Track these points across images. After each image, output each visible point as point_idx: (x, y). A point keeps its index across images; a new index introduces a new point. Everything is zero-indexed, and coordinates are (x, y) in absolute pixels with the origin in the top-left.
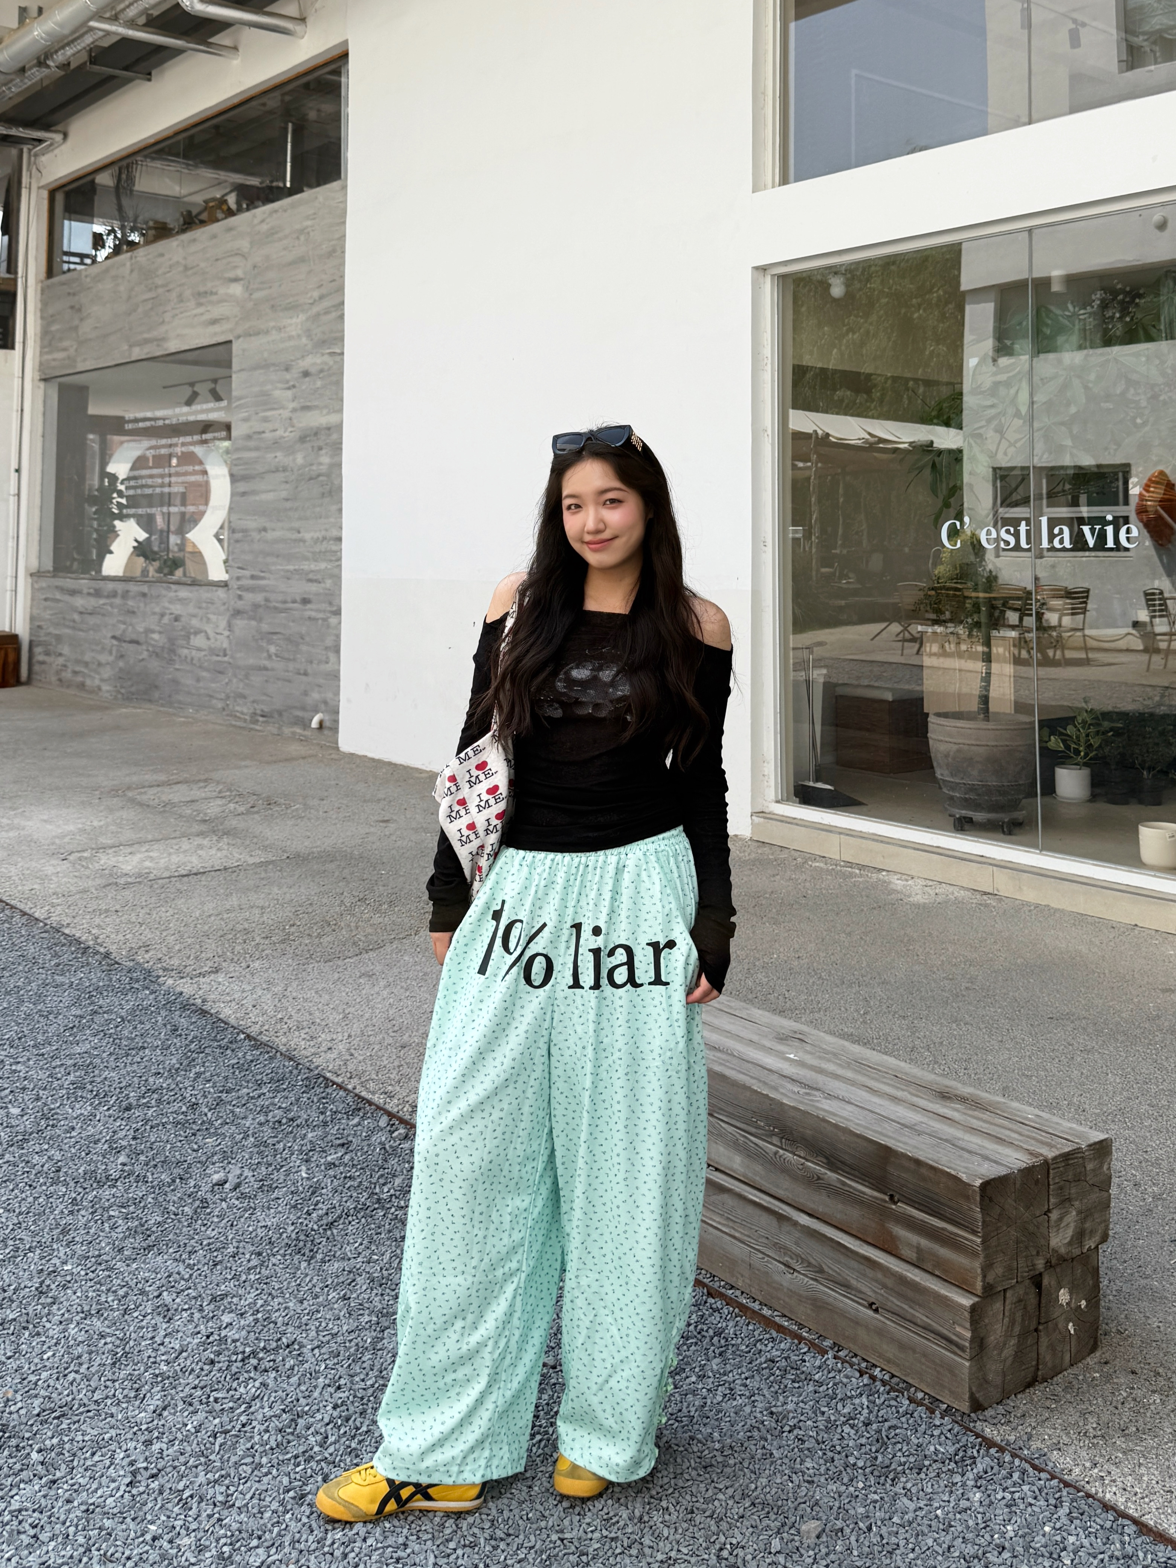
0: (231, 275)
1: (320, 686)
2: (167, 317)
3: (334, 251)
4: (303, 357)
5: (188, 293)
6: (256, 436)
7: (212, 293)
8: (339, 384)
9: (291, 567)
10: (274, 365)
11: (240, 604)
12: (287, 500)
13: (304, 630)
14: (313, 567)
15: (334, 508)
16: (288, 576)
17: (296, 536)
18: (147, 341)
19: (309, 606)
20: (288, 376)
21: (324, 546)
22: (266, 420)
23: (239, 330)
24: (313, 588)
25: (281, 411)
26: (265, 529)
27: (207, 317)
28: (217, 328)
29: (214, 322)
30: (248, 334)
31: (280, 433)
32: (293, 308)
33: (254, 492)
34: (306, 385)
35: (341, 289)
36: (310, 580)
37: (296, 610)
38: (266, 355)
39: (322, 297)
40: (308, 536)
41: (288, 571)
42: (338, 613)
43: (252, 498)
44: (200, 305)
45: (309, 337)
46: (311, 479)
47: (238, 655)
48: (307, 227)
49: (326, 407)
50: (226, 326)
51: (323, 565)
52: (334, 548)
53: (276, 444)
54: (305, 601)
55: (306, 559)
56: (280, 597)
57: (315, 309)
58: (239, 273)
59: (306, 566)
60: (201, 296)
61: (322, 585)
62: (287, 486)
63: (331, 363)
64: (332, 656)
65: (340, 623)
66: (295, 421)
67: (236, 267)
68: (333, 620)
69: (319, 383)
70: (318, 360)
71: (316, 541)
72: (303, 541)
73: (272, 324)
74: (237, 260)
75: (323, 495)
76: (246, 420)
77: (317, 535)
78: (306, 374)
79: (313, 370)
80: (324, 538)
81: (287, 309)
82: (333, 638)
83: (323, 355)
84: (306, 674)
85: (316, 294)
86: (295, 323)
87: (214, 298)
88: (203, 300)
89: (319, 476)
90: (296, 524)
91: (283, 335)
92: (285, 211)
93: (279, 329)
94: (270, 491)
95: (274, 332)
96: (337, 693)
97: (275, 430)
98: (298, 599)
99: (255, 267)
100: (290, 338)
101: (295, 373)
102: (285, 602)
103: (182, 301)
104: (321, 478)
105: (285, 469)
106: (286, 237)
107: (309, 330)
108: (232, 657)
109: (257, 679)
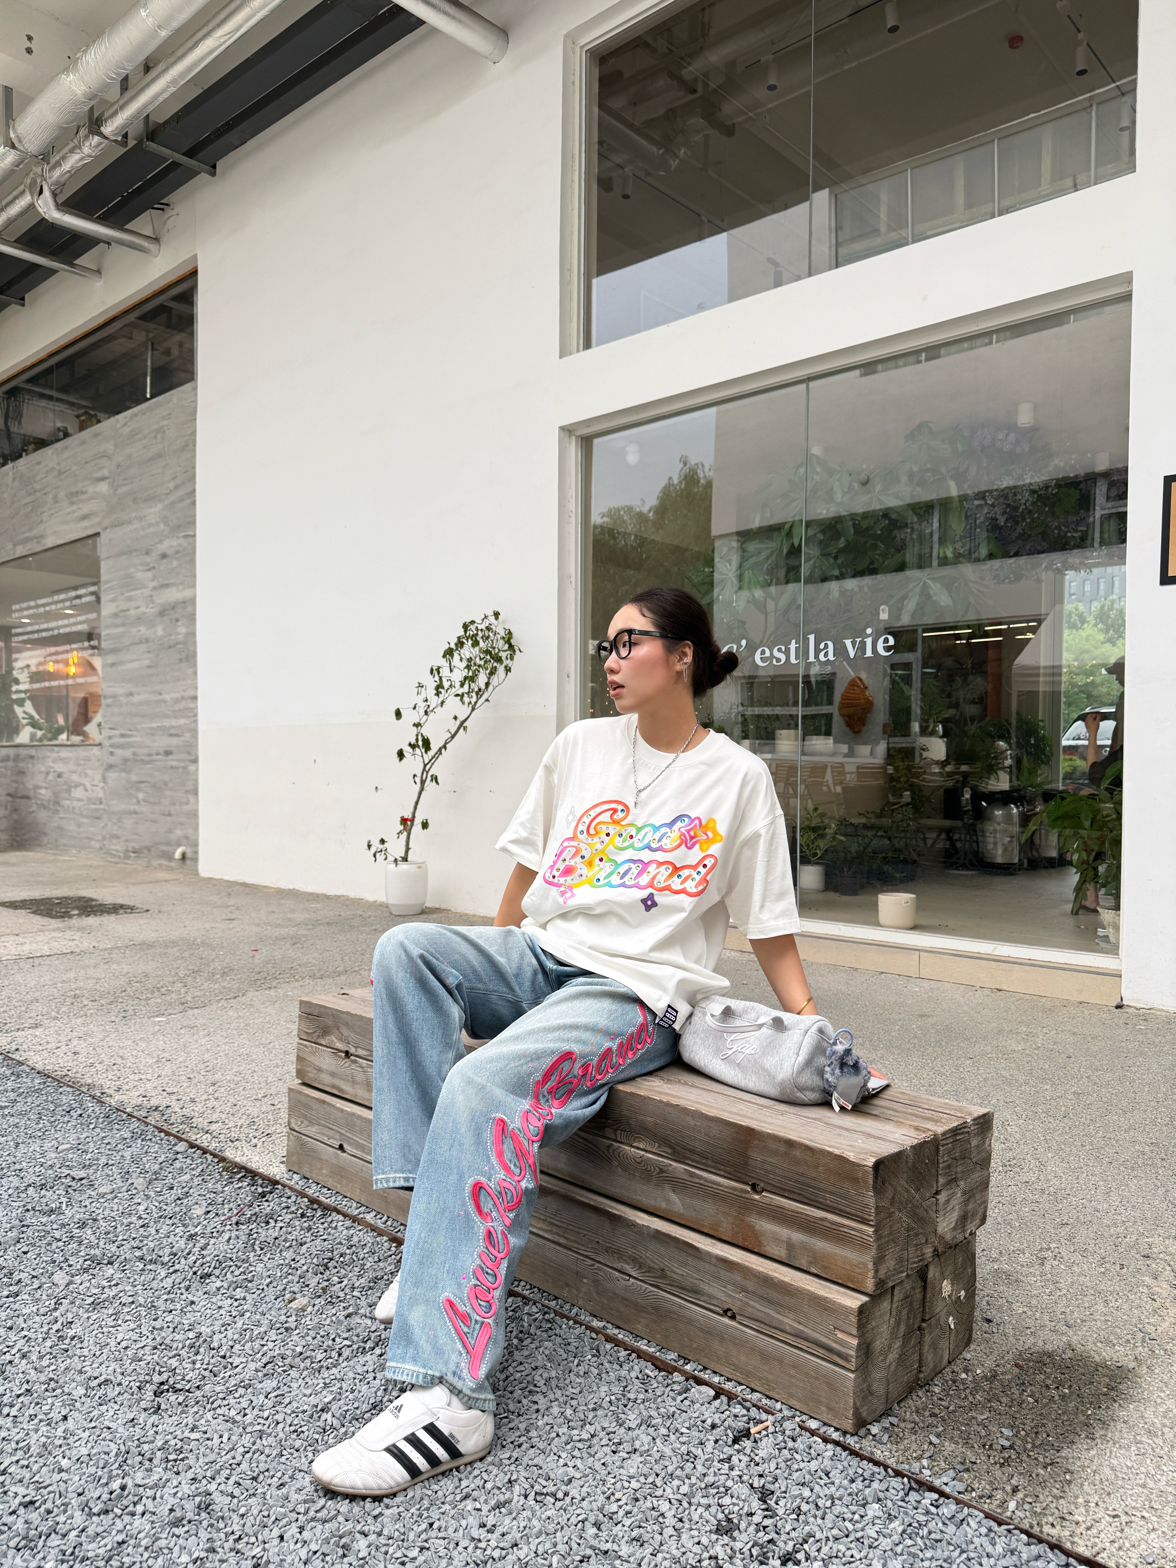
0: (98, 475)
1: (181, 824)
2: (45, 516)
3: (187, 445)
4: (161, 541)
5: (62, 494)
6: (122, 614)
7: (83, 493)
8: (192, 561)
9: (154, 725)
10: (136, 550)
11: (112, 759)
12: (149, 667)
13: (167, 778)
14: (174, 723)
15: (190, 671)
16: (152, 733)
17: (158, 698)
18: (28, 540)
19: (171, 757)
20: (148, 559)
21: (183, 704)
22: (130, 599)
23: (106, 523)
24: (174, 741)
25: (143, 590)
26: (131, 694)
27: (79, 514)
28: (86, 523)
29: (84, 517)
30: (114, 526)
31: (143, 609)
32: (152, 499)
33: (121, 663)
34: (164, 565)
35: (192, 479)
36: (171, 735)
37: (160, 761)
38: (129, 542)
39: (176, 487)
40: (168, 697)
41: (152, 728)
42: (195, 761)
43: (120, 668)
44: (72, 503)
45: (166, 523)
46: (170, 647)
47: (112, 802)
48: (163, 427)
49: (182, 583)
50: (95, 520)
51: (182, 721)
52: (192, 705)
53: (140, 620)
54: (168, 753)
55: (167, 716)
56: (146, 751)
57: (172, 498)
58: (105, 472)
59: (167, 723)
60: (74, 496)
61: (182, 738)
62: (150, 655)
63: (186, 545)
64: (191, 798)
65: (197, 770)
66: (155, 598)
67: (102, 468)
68: (192, 768)
69: (175, 563)
70: (174, 543)
71: (176, 701)
72: (164, 701)
73: (134, 515)
74: (103, 462)
75: (181, 660)
76: (113, 600)
77: (178, 695)
78: (164, 556)
79: (169, 552)
80: (183, 698)
81: (146, 500)
82: (192, 782)
83: (178, 538)
84: (169, 814)
85: (171, 485)
86: (153, 512)
87: (84, 497)
88: (75, 499)
89: (177, 644)
90: (158, 688)
91: (143, 523)
92: (144, 414)
93: (140, 519)
94: (135, 661)
95: (136, 521)
96: (196, 828)
97: (137, 608)
98: (162, 751)
99: (118, 466)
100: (150, 525)
101: (155, 555)
102: (150, 755)
103: (56, 502)
104: (179, 646)
105: (147, 641)
106: (145, 437)
107: (166, 517)
108: (107, 805)
109: (128, 822)
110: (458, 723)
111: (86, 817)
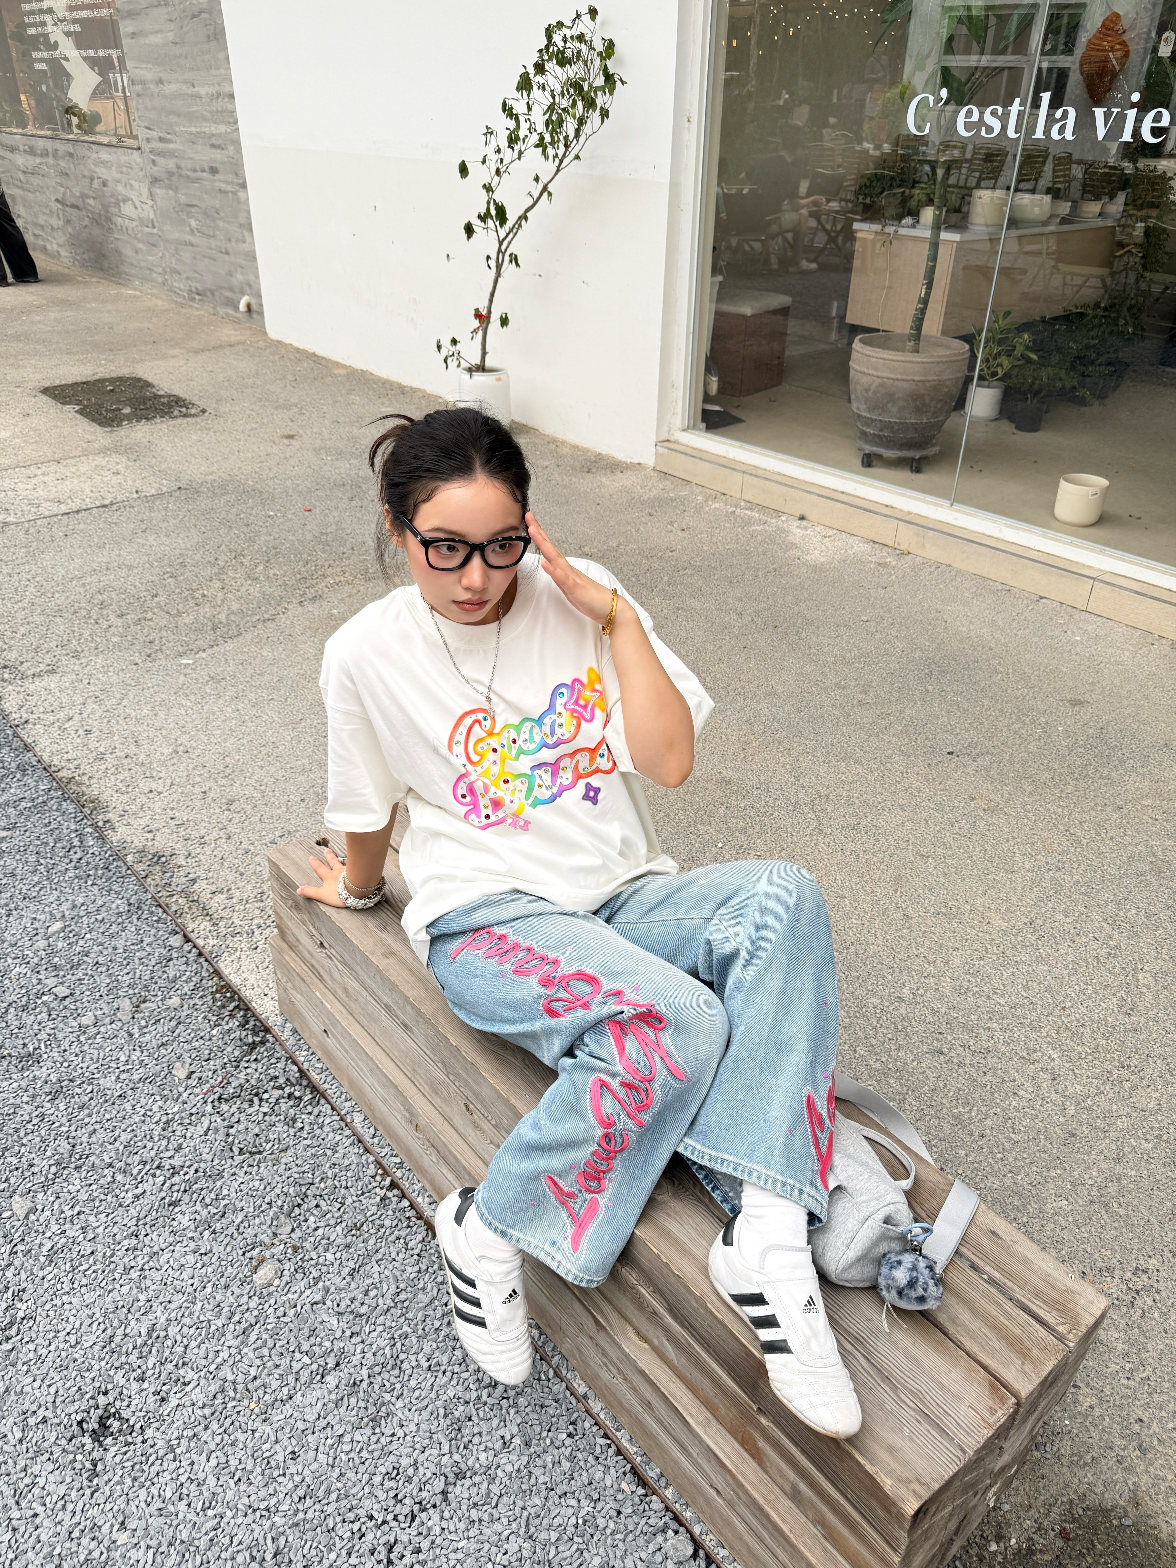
1: (242, 267)
9: (193, 129)
11: (155, 170)
12: (175, 44)
13: (217, 203)
14: (214, 129)
15: (221, 56)
16: (193, 140)
17: (190, 91)
19: (217, 177)
21: (219, 104)
24: (217, 155)
26: (161, 81)
36: (213, 146)
37: (206, 180)
40: (202, 91)
41: (191, 133)
42: (244, 185)
46: (194, 16)
47: (166, 228)
51: (221, 128)
52: (229, 107)
55: (206, 119)
56: (190, 165)
59: (207, 128)
61: (224, 152)
62: (173, 26)
64: (246, 235)
65: (247, 198)
68: (240, 194)
71: (212, 98)
72: (198, 96)
75: (208, 39)
77: (211, 90)
80: (218, 95)
82: (245, 215)
84: (227, 253)
89: (200, 12)
90: (189, 76)
94: (157, 32)
96: (257, 277)
98: (206, 167)
102: (195, 170)
104: (203, 16)
108: (160, 229)
109: (186, 254)
110: (540, 186)
111: (143, 242)
